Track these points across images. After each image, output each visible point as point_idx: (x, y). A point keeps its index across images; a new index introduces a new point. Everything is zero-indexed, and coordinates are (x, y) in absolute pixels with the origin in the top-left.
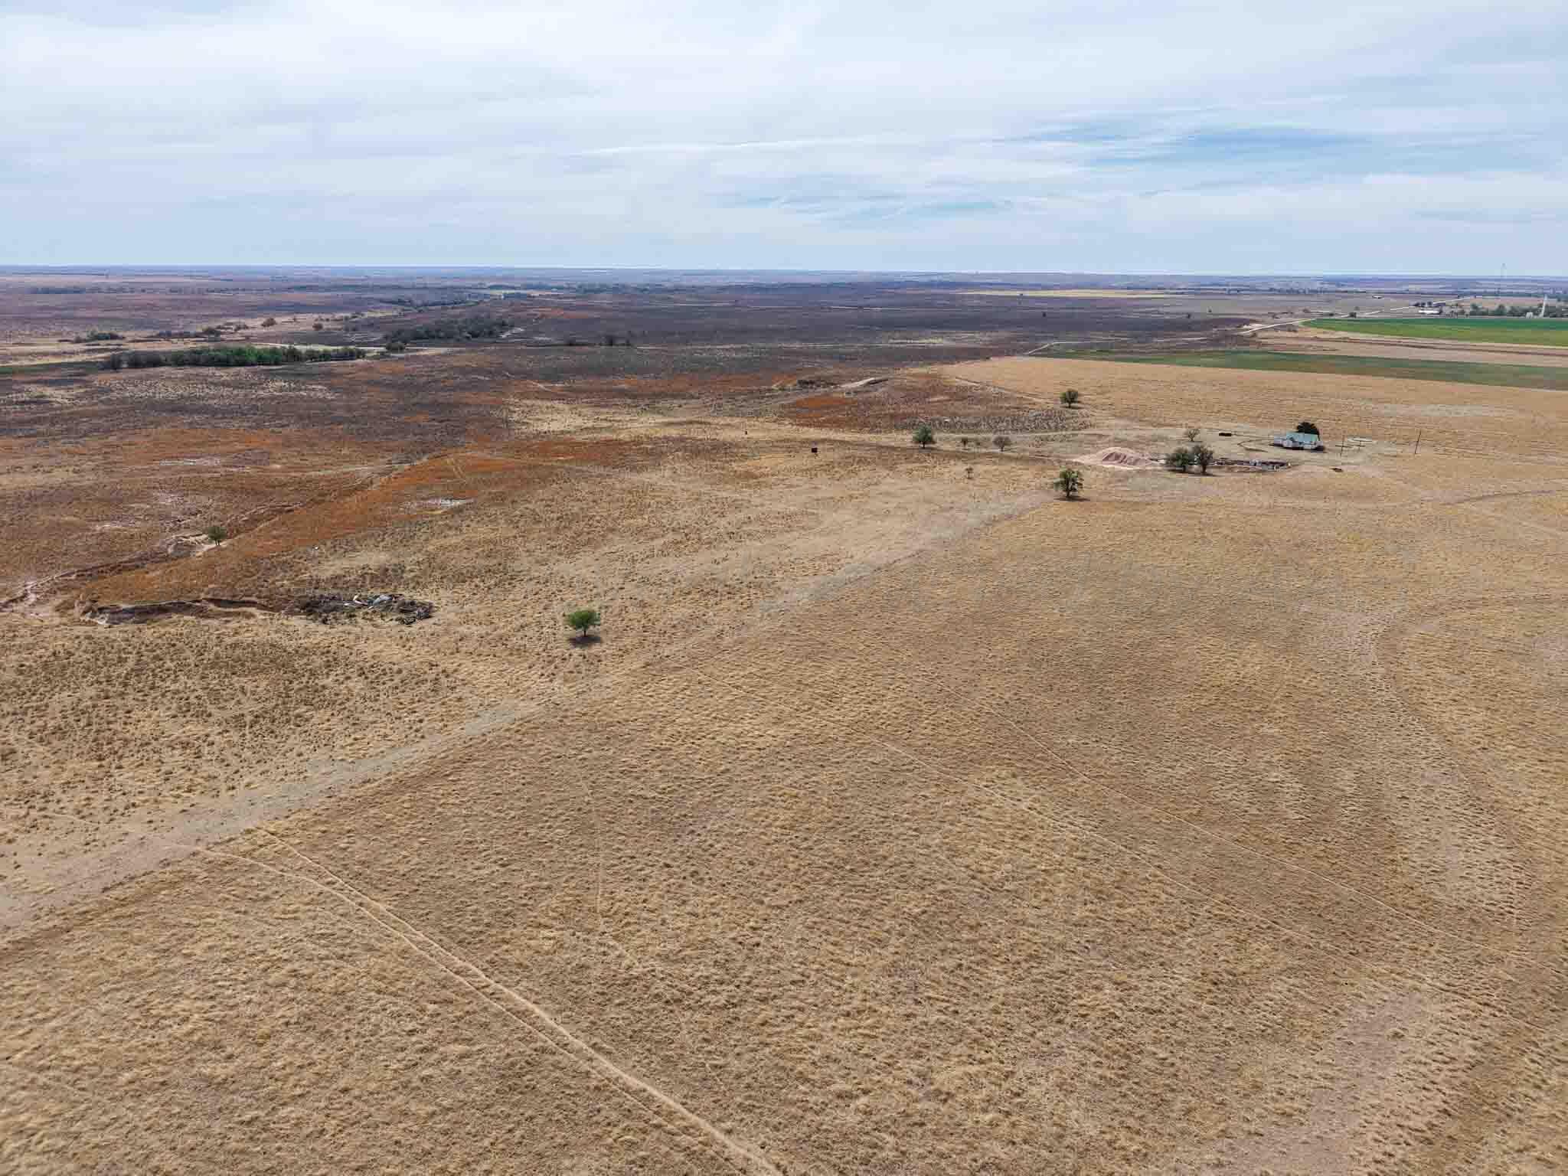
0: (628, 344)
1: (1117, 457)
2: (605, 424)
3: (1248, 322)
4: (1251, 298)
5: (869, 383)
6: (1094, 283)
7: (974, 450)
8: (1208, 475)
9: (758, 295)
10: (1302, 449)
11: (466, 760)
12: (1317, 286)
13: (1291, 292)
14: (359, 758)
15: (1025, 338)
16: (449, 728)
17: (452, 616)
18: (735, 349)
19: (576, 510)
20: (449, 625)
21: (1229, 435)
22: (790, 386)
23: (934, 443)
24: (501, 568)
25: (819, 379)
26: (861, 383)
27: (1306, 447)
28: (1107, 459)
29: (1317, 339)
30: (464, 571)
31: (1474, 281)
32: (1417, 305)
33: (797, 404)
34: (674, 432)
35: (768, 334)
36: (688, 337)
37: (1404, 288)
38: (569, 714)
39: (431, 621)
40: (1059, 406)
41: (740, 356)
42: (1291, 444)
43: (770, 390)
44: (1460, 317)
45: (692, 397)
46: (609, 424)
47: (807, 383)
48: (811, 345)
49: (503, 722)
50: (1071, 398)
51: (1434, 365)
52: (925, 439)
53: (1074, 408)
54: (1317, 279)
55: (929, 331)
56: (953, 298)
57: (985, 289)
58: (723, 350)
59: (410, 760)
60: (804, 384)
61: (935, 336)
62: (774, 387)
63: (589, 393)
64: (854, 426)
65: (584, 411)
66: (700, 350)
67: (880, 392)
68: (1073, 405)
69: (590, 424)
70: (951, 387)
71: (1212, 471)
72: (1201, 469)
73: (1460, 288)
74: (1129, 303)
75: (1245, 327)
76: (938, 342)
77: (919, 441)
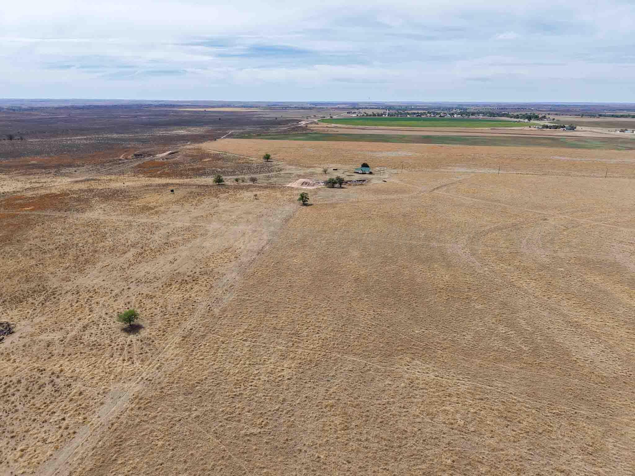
0: (22, 139)
1: (306, 183)
2: (38, 185)
3: (300, 121)
4: (292, 111)
5: (170, 154)
6: (229, 105)
7: (242, 184)
8: (343, 188)
9: (79, 111)
10: (365, 173)
11: (119, 442)
12: (309, 106)
13: (302, 108)
14: (36, 467)
15: (220, 130)
16: (89, 420)
17: (30, 329)
18: (85, 139)
19: (63, 241)
20: (31, 335)
21: (337, 170)
22: (130, 157)
23: (224, 181)
24: (40, 287)
25: (144, 153)
26: (165, 154)
27: (367, 172)
28: (302, 184)
29: (327, 127)
30: (17, 294)
31: (357, 104)
32: (348, 113)
33: (139, 166)
34: (83, 186)
35: (97, 131)
36: (55, 133)
37: (337, 106)
38: (163, 385)
39: (16, 336)
40: (262, 161)
41: (88, 142)
42: (361, 172)
43: (120, 160)
44: (363, 117)
45: (79, 166)
46: (41, 185)
47: (139, 155)
48: (123, 135)
49: (123, 403)
50: (267, 157)
51: (373, 136)
52: (219, 181)
53: (269, 161)
54: (307, 103)
55: (176, 127)
56: (176, 112)
57: (187, 108)
58: (79, 139)
59: (79, 456)
60: (137, 156)
61: (179, 129)
62: (121, 157)
63: (16, 167)
64: (177, 175)
65: (19, 178)
66: (67, 140)
67: (178, 158)
68: (268, 160)
69: (28, 186)
70: (211, 154)
71: (345, 186)
72: (340, 186)
73: (354, 107)
74: (249, 113)
75: (300, 123)
76: (182, 132)
77: (216, 182)
